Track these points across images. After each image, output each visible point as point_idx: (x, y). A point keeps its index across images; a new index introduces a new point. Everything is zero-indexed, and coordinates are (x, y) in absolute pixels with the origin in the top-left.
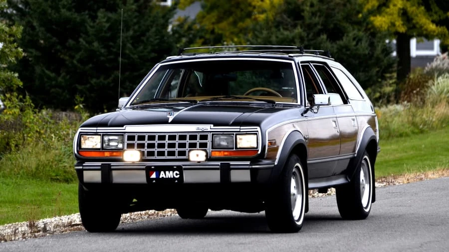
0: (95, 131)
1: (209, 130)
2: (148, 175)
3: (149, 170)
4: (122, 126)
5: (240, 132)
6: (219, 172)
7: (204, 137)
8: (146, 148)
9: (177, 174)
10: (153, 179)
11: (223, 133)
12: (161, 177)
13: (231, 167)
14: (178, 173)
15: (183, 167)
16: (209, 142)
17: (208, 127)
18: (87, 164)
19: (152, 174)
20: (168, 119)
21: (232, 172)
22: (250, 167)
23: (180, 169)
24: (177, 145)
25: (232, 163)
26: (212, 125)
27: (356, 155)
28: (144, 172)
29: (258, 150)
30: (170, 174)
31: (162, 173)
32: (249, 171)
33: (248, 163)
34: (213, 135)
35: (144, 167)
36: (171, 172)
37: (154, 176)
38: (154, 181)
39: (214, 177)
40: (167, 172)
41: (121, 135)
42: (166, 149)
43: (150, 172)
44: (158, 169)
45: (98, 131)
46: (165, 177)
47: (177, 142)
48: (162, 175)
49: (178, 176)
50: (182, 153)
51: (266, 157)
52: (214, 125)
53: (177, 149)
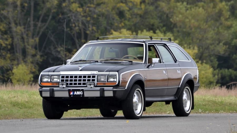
0: (48, 74)
1: (96, 74)
2: (69, 93)
3: (69, 91)
4: (59, 72)
5: (109, 74)
6: (99, 92)
7: (94, 77)
8: (69, 81)
9: (81, 93)
10: (72, 95)
11: (102, 75)
12: (75, 94)
13: (105, 90)
14: (82, 92)
15: (84, 90)
16: (96, 79)
17: (95, 72)
18: (44, 88)
19: (71, 93)
20: (79, 68)
21: (105, 92)
22: (113, 90)
23: (83, 90)
24: (82, 80)
25: (105, 88)
26: (97, 72)
27: (180, 87)
28: (67, 92)
29: (116, 83)
30: (78, 93)
31: (75, 92)
32: (112, 92)
33: (112, 88)
34: (98, 76)
35: (67, 90)
36: (79, 92)
37: (72, 94)
38: (72, 96)
39: (97, 94)
40: (77, 92)
41: (59, 75)
42: (78, 82)
43: (70, 92)
44: (74, 91)
45: (49, 74)
46: (76, 94)
47: (82, 79)
48: (75, 93)
49: (82, 94)
50: (84, 84)
51: (120, 85)
52: (99, 72)
53: (82, 82)
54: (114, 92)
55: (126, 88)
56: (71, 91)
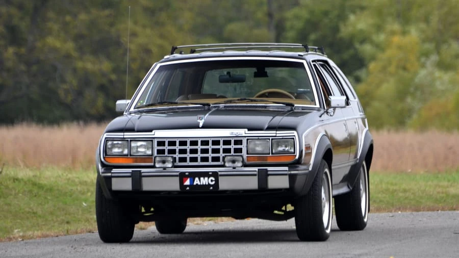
0: (122, 137)
1: (244, 135)
2: (182, 182)
3: (182, 176)
4: (151, 131)
5: (276, 136)
6: (256, 178)
7: (238, 142)
8: (177, 153)
9: (212, 181)
10: (187, 186)
11: (259, 138)
12: (195, 183)
13: (269, 173)
14: (213, 179)
15: (219, 173)
16: (244, 147)
17: (242, 132)
18: (114, 170)
19: (186, 180)
20: (199, 123)
21: (270, 178)
22: (289, 172)
23: (215, 175)
24: (210, 151)
25: (269, 168)
26: (246, 130)
27: (358, 161)
28: (178, 178)
29: (296, 156)
30: (204, 181)
31: (197, 179)
32: (287, 178)
33: (286, 168)
34: (247, 140)
35: (178, 174)
36: (206, 178)
37: (187, 182)
38: (188, 188)
39: (252, 184)
40: (202, 179)
41: (151, 140)
42: (199, 155)
43: (184, 179)
44: (193, 176)
45: (125, 137)
46: (199, 184)
47: (210, 147)
48: (196, 181)
49: (213, 183)
50: (216, 159)
51: (303, 162)
52: (249, 130)
53: (210, 155)
54: (292, 178)
55: (310, 169)
56: (187, 177)
